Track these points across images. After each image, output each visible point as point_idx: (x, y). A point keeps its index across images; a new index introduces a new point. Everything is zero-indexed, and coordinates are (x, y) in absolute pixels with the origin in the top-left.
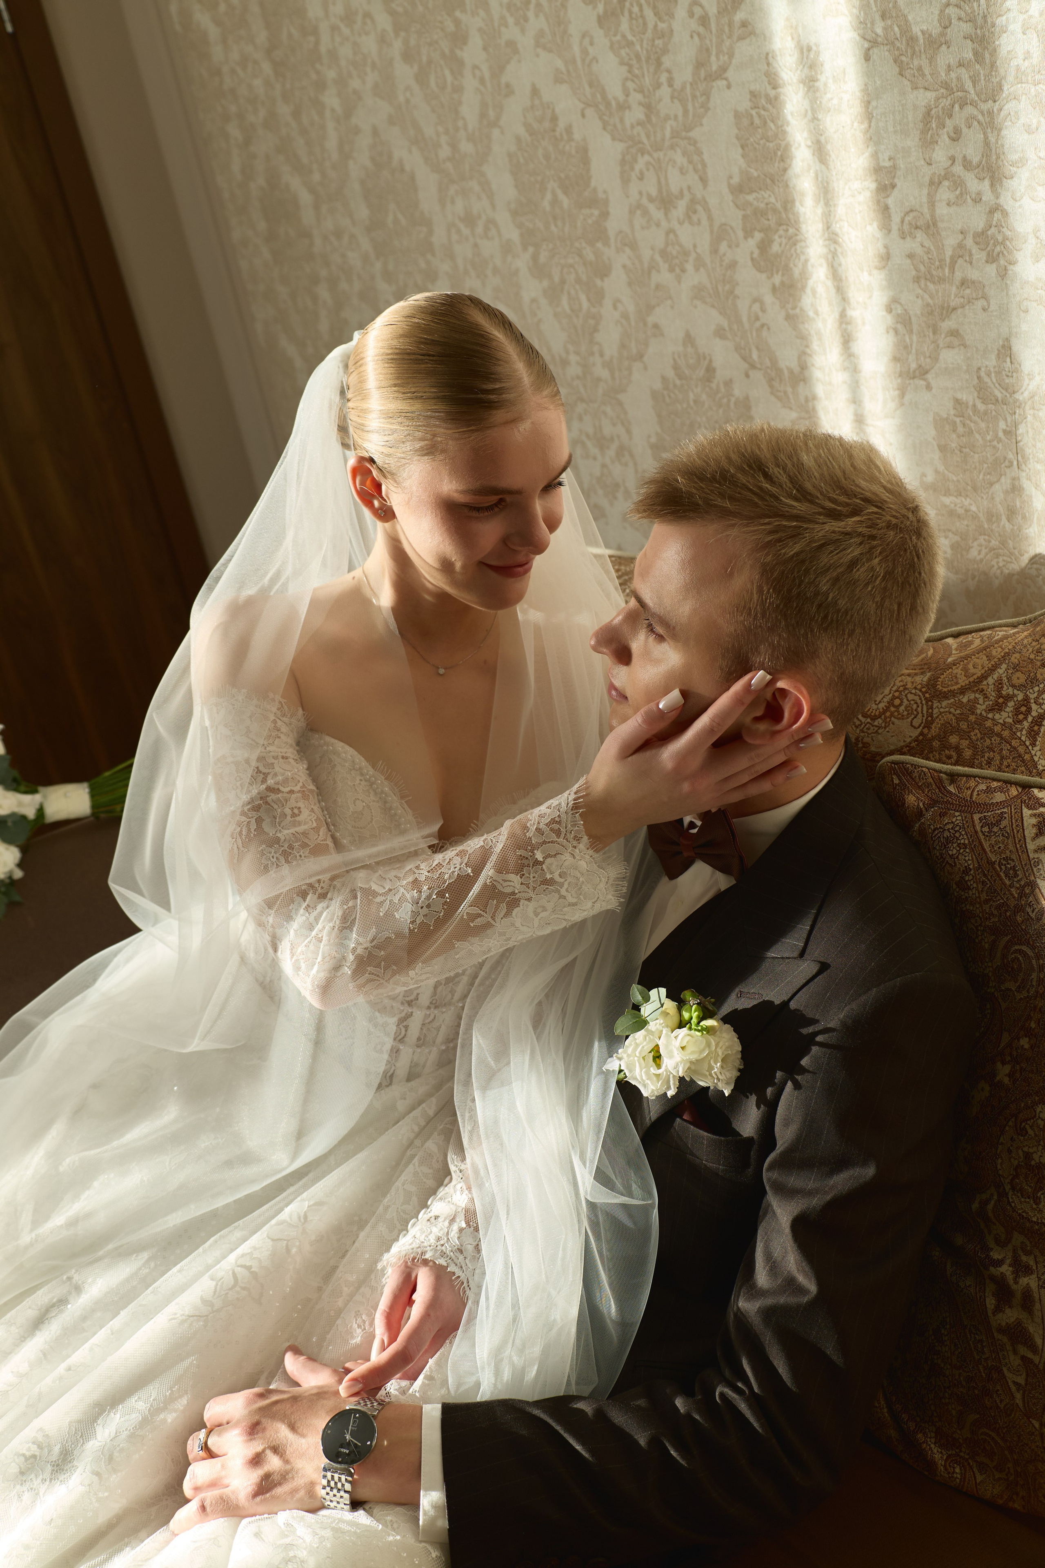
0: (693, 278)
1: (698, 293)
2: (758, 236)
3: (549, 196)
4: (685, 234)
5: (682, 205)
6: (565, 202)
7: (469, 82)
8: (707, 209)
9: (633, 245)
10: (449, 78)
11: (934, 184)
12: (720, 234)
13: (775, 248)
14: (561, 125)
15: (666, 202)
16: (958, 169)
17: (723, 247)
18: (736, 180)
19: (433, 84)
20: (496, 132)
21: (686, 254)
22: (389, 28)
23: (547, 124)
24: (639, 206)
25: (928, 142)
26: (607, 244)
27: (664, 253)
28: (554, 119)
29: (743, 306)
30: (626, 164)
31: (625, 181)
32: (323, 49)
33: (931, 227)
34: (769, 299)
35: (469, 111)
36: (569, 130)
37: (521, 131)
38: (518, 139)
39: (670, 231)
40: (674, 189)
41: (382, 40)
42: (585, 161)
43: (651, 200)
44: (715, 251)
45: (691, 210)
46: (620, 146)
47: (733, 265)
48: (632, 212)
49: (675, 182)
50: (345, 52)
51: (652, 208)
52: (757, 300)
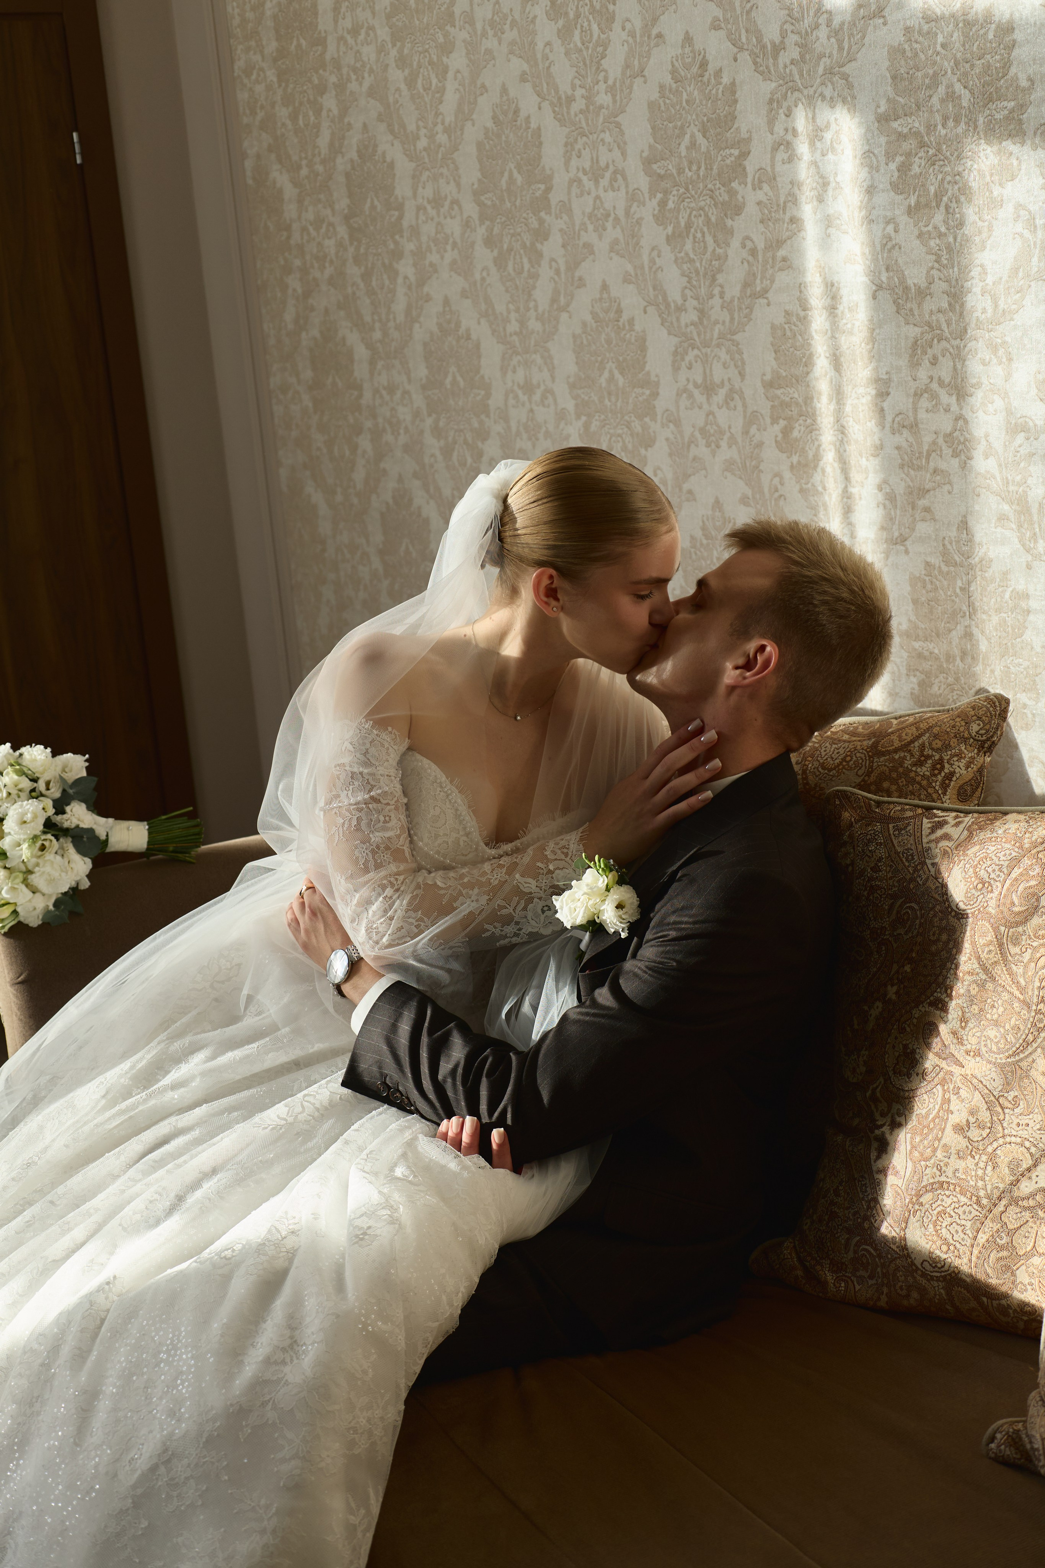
0: (726, 453)
1: (729, 466)
2: (782, 423)
3: (606, 374)
4: (723, 417)
5: (722, 392)
6: (621, 381)
7: (545, 272)
8: (742, 398)
9: (677, 423)
10: (527, 266)
11: (918, 395)
12: (752, 419)
13: (795, 434)
14: (625, 317)
15: (709, 389)
16: (935, 386)
17: (753, 430)
18: (768, 377)
19: (510, 268)
20: (564, 316)
21: (722, 433)
22: (475, 216)
23: (612, 315)
24: (685, 390)
25: (914, 364)
26: (654, 419)
27: (702, 431)
28: (619, 311)
29: (766, 479)
30: (678, 355)
31: (676, 369)
32: (405, 223)
33: (914, 427)
34: (787, 475)
35: (542, 295)
36: (631, 321)
37: (588, 318)
38: (584, 324)
39: (710, 413)
40: (717, 379)
41: (467, 224)
42: (643, 349)
43: (696, 386)
44: (746, 432)
45: (729, 398)
46: (675, 340)
47: (760, 445)
48: (679, 395)
49: (718, 373)
50: (428, 230)
51: (696, 392)
52: (778, 475)
